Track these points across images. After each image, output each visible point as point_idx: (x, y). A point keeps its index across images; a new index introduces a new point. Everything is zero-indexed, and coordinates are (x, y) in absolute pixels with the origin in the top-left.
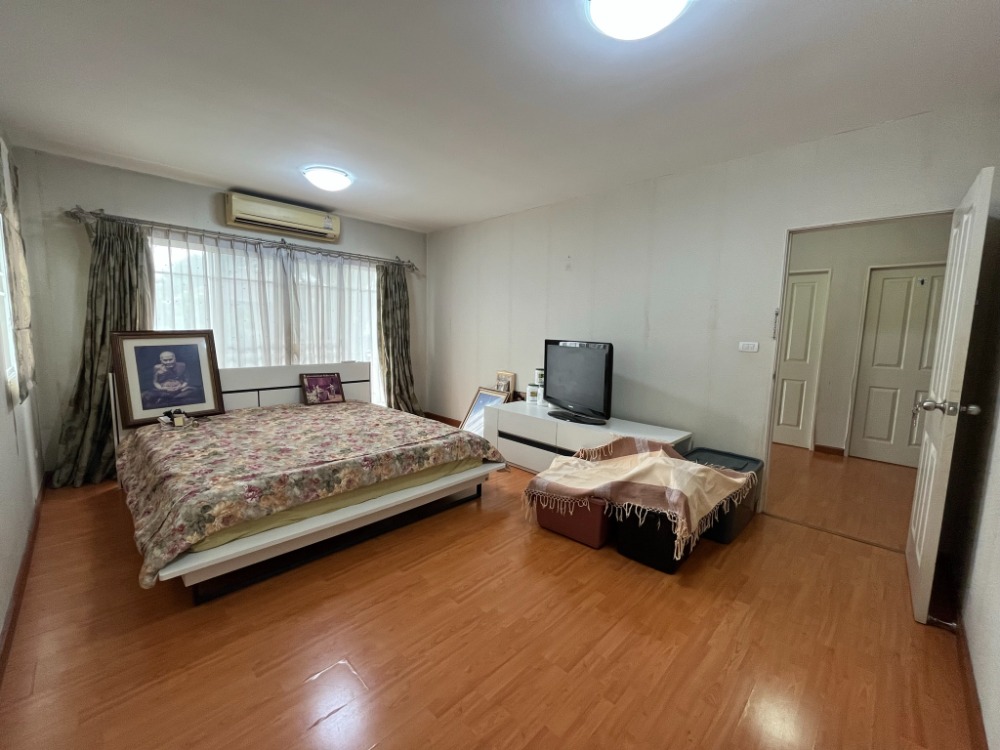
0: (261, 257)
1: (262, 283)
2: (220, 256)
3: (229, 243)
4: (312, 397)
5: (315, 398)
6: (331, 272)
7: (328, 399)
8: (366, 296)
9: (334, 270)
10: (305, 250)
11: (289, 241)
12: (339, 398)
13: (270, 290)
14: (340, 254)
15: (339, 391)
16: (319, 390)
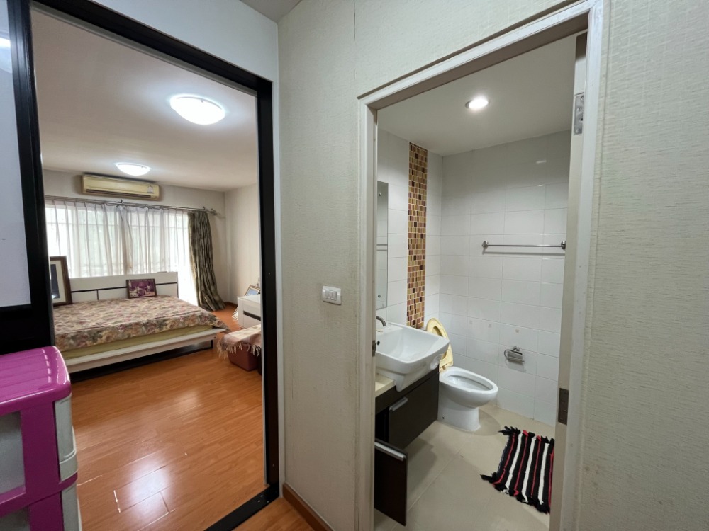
0: (105, 210)
1: (106, 226)
2: (77, 213)
3: (83, 204)
4: (133, 293)
5: (135, 294)
6: (155, 218)
7: (145, 294)
8: (180, 231)
9: (157, 217)
10: (137, 206)
11: (125, 201)
12: (153, 293)
13: (111, 230)
14: (161, 207)
15: (154, 290)
16: (139, 289)
